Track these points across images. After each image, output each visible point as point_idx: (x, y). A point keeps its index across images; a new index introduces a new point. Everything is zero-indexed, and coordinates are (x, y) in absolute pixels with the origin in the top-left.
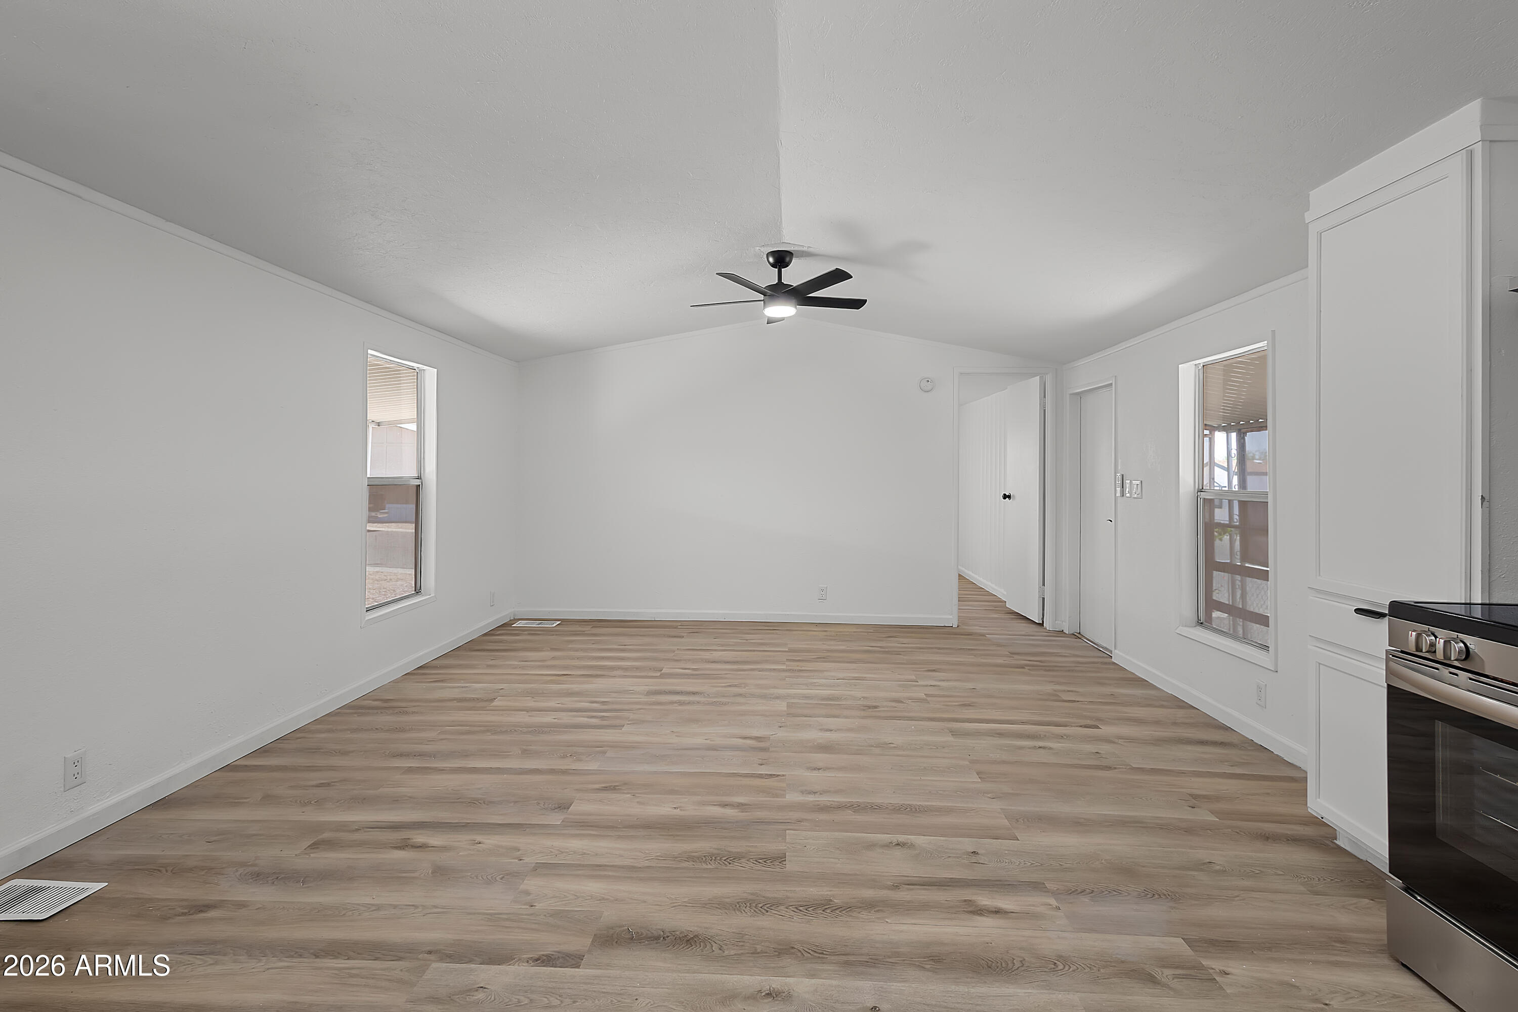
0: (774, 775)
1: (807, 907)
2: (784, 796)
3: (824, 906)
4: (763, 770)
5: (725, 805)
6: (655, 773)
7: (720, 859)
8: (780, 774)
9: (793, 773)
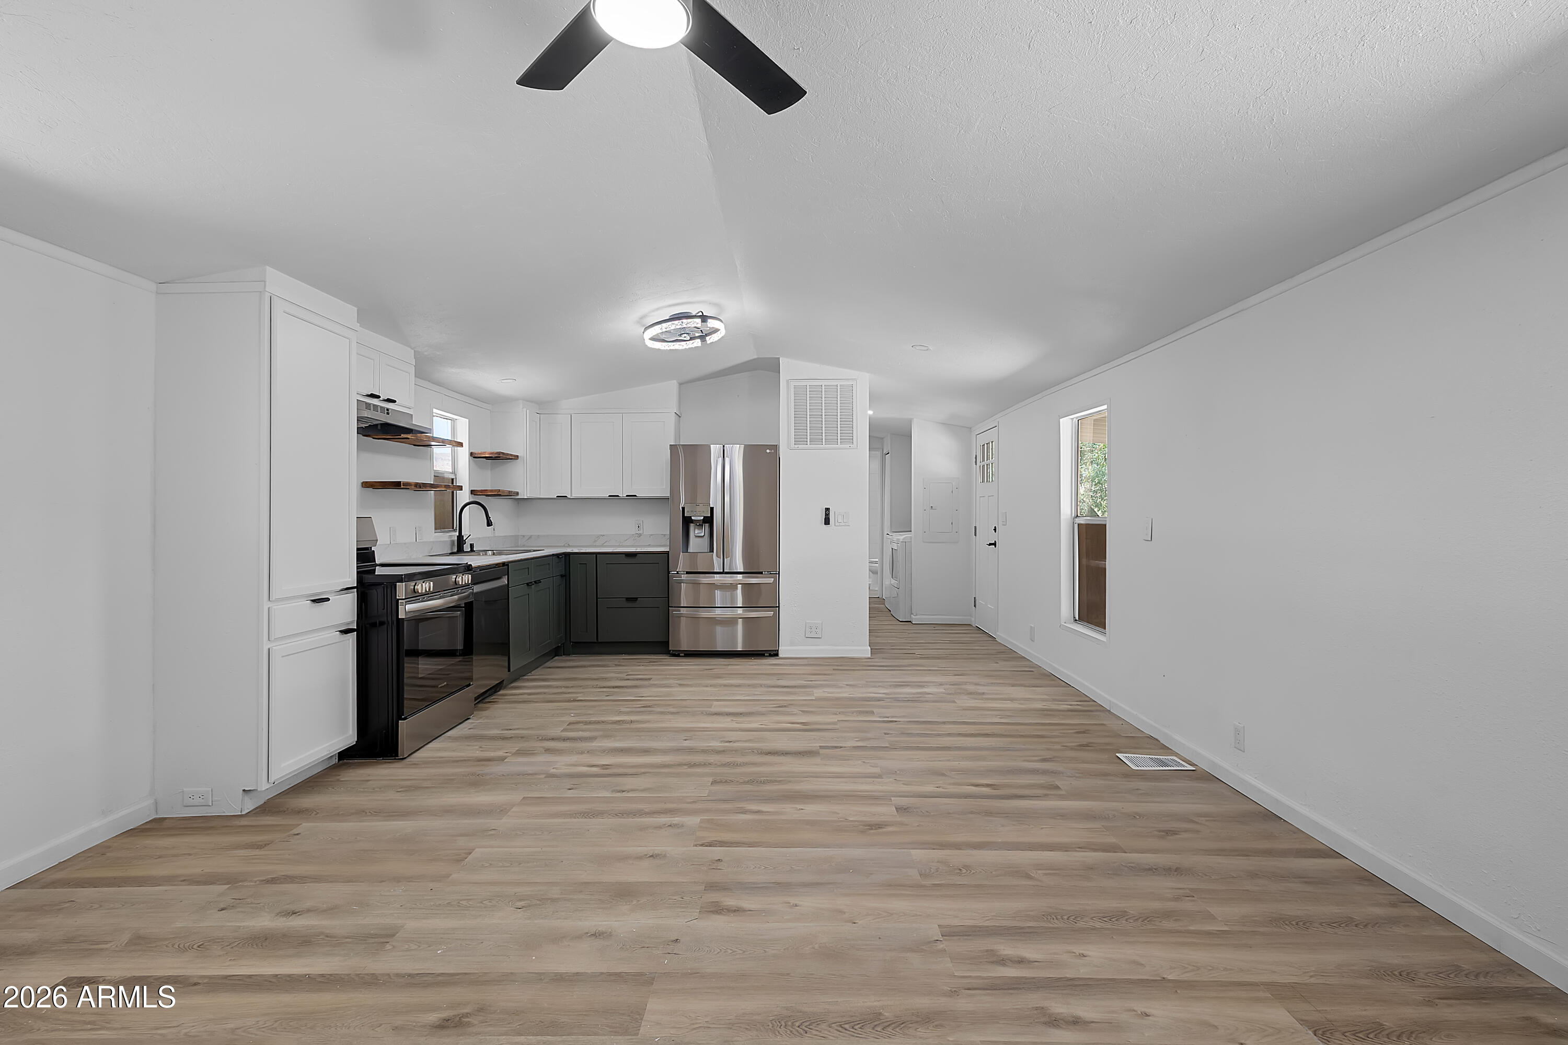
0: (707, 846)
1: (705, 764)
2: (702, 821)
3: (691, 765)
4: (717, 852)
5: (758, 812)
6: (841, 846)
7: (757, 782)
8: (700, 847)
9: (685, 849)
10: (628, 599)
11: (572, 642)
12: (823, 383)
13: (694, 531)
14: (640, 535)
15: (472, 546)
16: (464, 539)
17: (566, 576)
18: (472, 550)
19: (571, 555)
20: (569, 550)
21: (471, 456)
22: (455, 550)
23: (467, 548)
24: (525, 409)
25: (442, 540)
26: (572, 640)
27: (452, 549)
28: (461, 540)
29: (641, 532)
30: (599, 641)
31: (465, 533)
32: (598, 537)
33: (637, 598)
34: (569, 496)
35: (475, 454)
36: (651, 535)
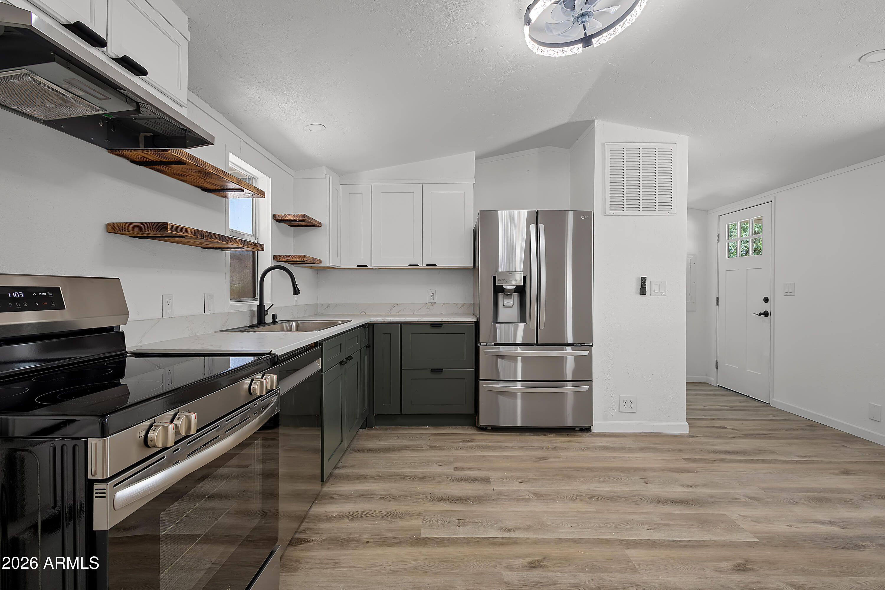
10: (434, 371)
11: (375, 414)
12: (641, 146)
13: (504, 301)
14: (433, 304)
15: (274, 316)
16: (266, 310)
17: (370, 347)
18: (274, 321)
19: (374, 325)
20: (373, 319)
21: (273, 218)
22: (256, 322)
23: (269, 319)
24: (328, 176)
25: (240, 310)
26: (375, 413)
27: (252, 320)
28: (262, 310)
29: (434, 301)
30: (403, 413)
31: (267, 302)
32: (394, 306)
33: (442, 369)
34: (369, 266)
35: (278, 216)
36: (444, 304)
